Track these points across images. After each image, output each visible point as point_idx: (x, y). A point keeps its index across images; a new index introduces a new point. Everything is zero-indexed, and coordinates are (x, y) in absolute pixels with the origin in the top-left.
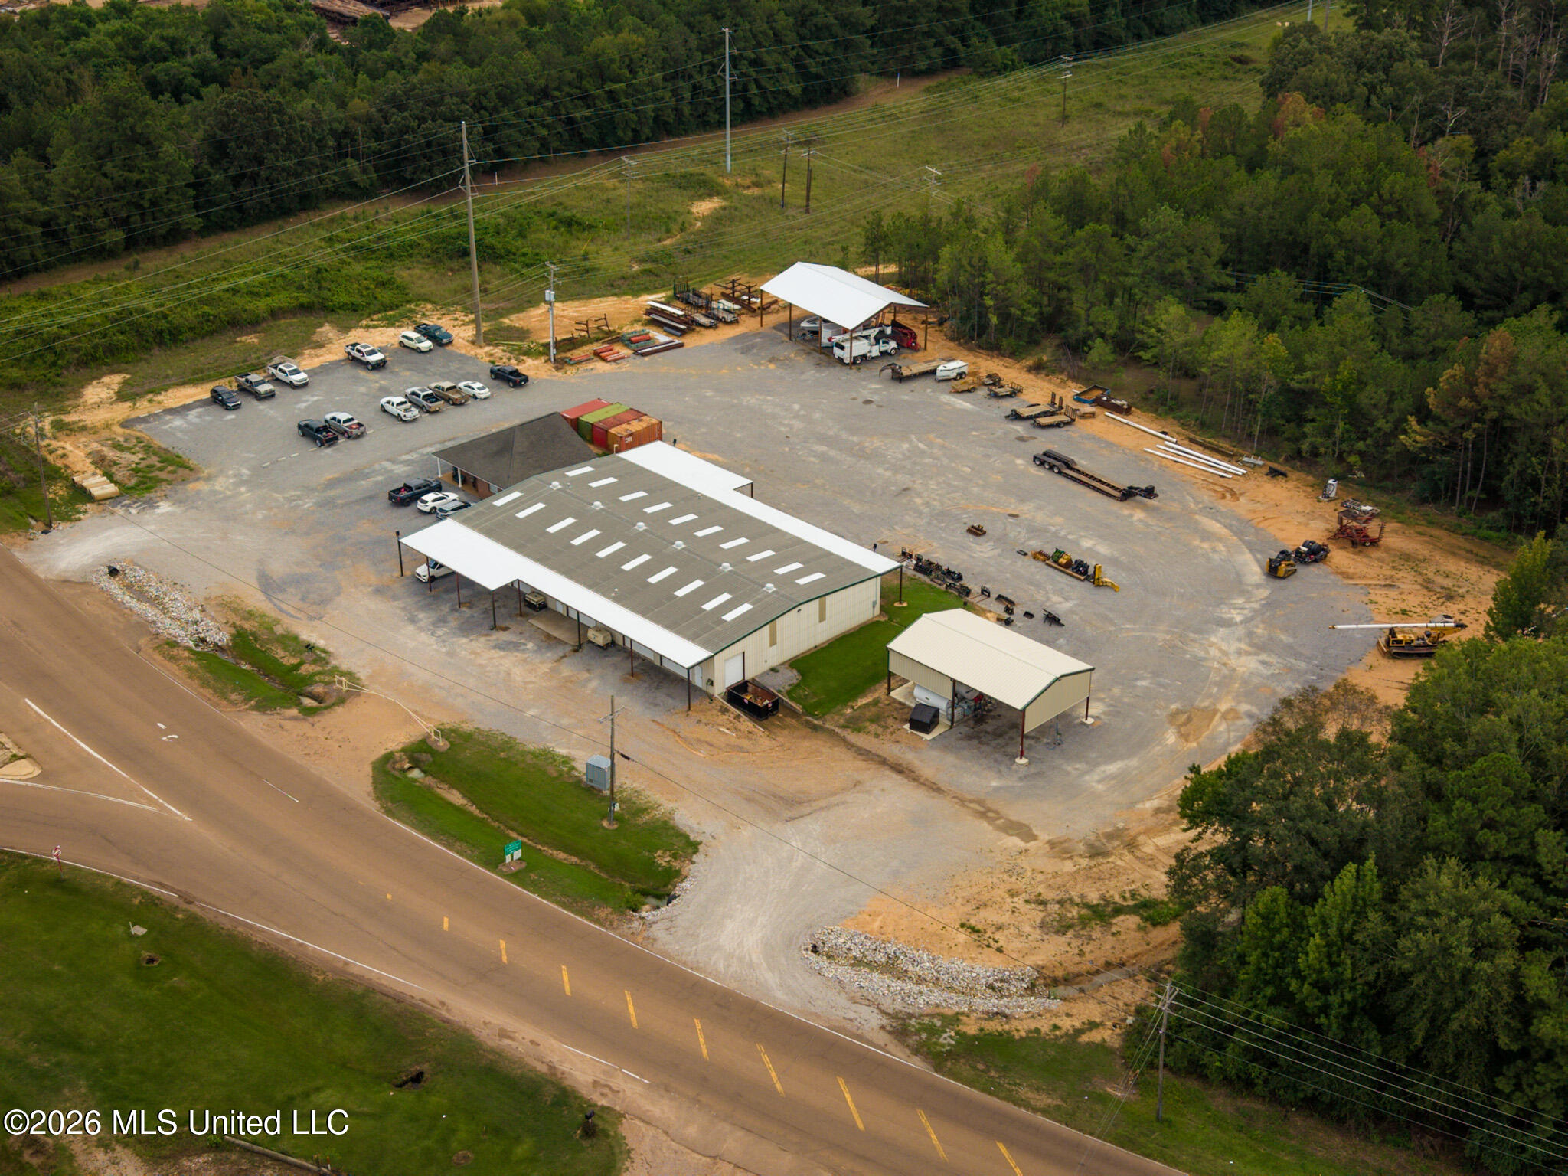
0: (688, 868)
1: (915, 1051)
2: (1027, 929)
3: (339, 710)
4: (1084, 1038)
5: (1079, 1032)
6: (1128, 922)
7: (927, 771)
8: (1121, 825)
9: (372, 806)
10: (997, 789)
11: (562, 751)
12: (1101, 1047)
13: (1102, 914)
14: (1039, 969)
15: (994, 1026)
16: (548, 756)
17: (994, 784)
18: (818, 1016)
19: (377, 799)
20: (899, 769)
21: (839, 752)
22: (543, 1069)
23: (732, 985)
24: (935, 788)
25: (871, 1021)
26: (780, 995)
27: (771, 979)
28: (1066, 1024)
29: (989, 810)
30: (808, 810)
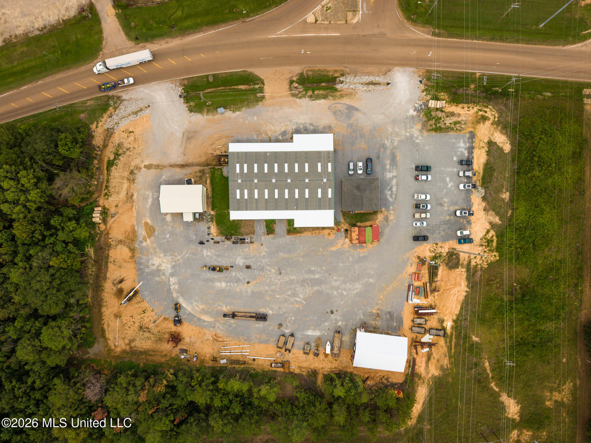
0: (186, 105)
1: (113, 96)
2: (124, 140)
3: (288, 87)
4: (95, 123)
5: (97, 124)
6: (112, 157)
7: (178, 170)
8: (135, 184)
9: (250, 70)
10: (162, 176)
11: (238, 113)
12: (92, 123)
13: (117, 155)
14: (115, 133)
15: (108, 113)
16: (239, 110)
17: (164, 177)
18: (132, 90)
19: (251, 73)
20: (182, 166)
21: (197, 160)
22: (155, 42)
23: (151, 84)
24: (171, 166)
25: (125, 96)
26: (142, 89)
27: (147, 91)
28: (100, 124)
29: (158, 168)
30: (184, 139)
